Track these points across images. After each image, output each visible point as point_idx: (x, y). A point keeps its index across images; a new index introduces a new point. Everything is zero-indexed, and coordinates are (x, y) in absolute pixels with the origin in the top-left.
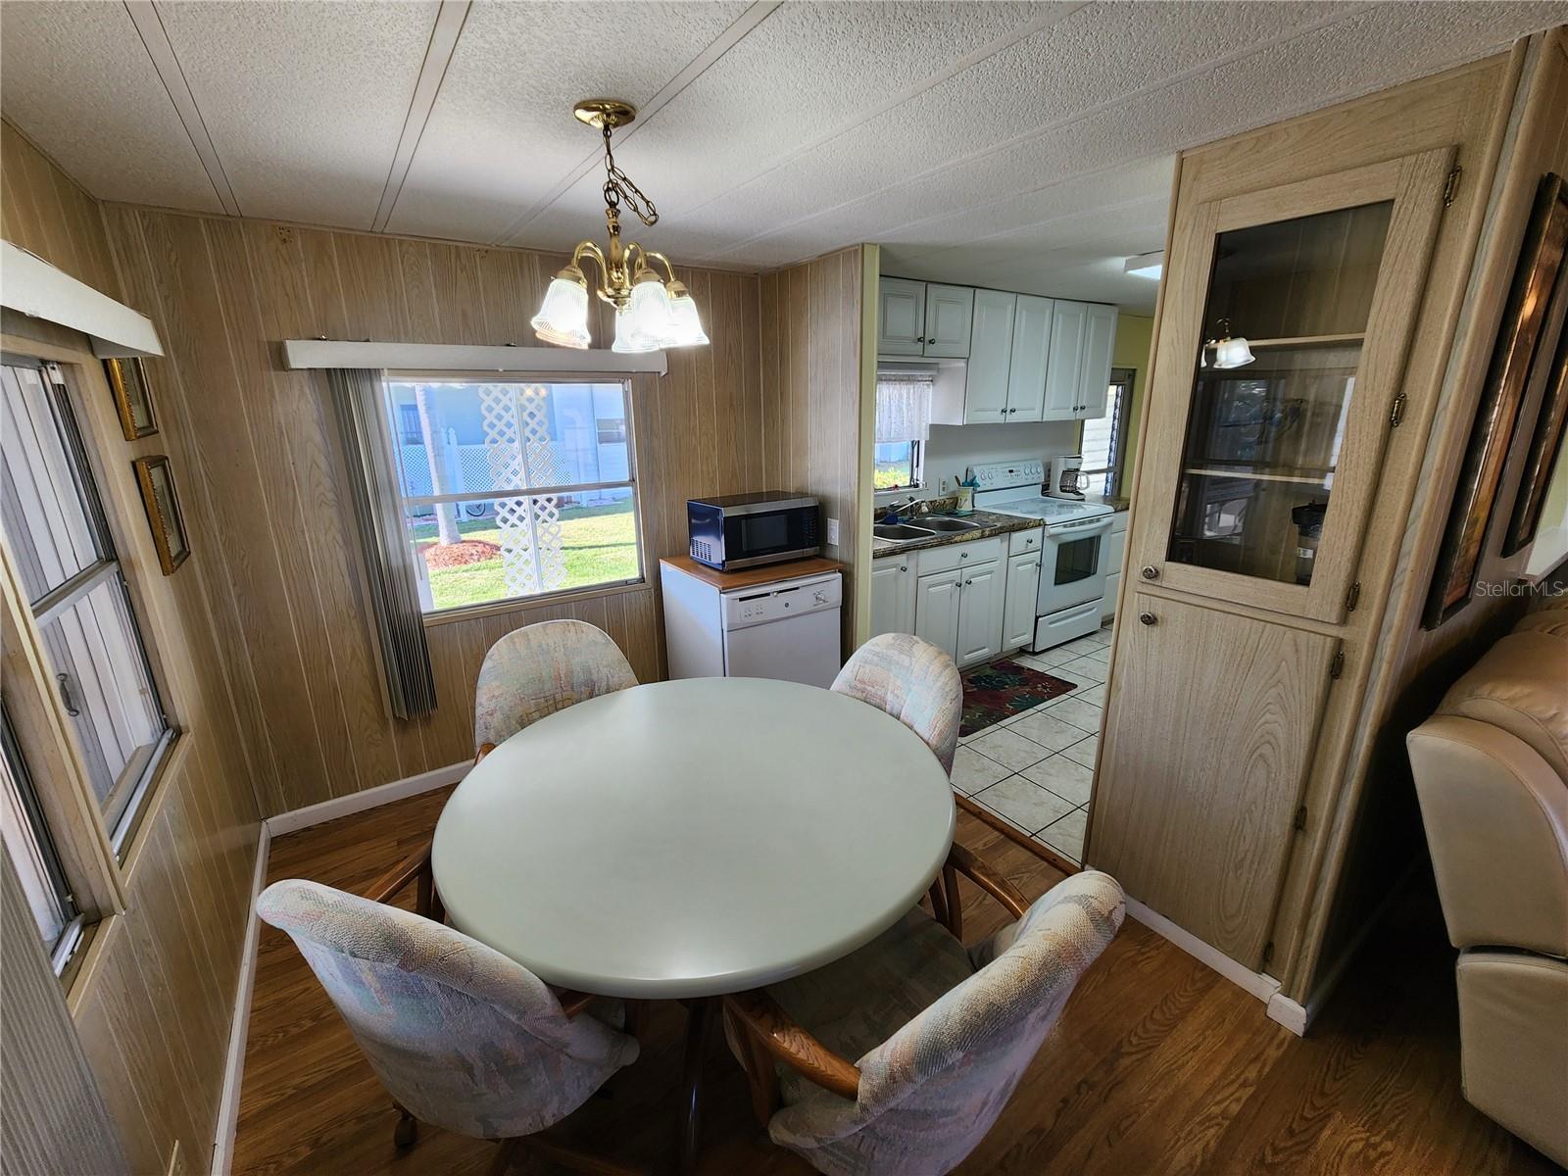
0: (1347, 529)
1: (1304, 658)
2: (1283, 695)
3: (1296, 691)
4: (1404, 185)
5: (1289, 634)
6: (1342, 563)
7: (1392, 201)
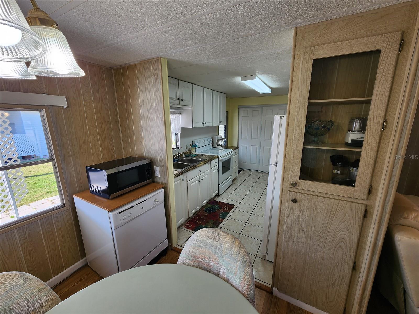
0: (369, 167)
1: (354, 212)
2: (347, 225)
3: (352, 224)
4: (385, 44)
5: (349, 204)
6: (367, 178)
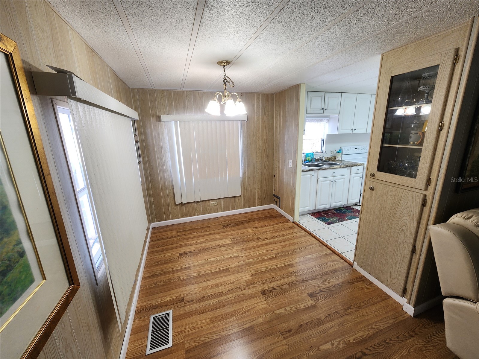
1: (414, 200)
2: (409, 211)
3: (412, 211)
4: (442, 60)
5: (410, 193)
6: (426, 171)
7: (438, 66)
